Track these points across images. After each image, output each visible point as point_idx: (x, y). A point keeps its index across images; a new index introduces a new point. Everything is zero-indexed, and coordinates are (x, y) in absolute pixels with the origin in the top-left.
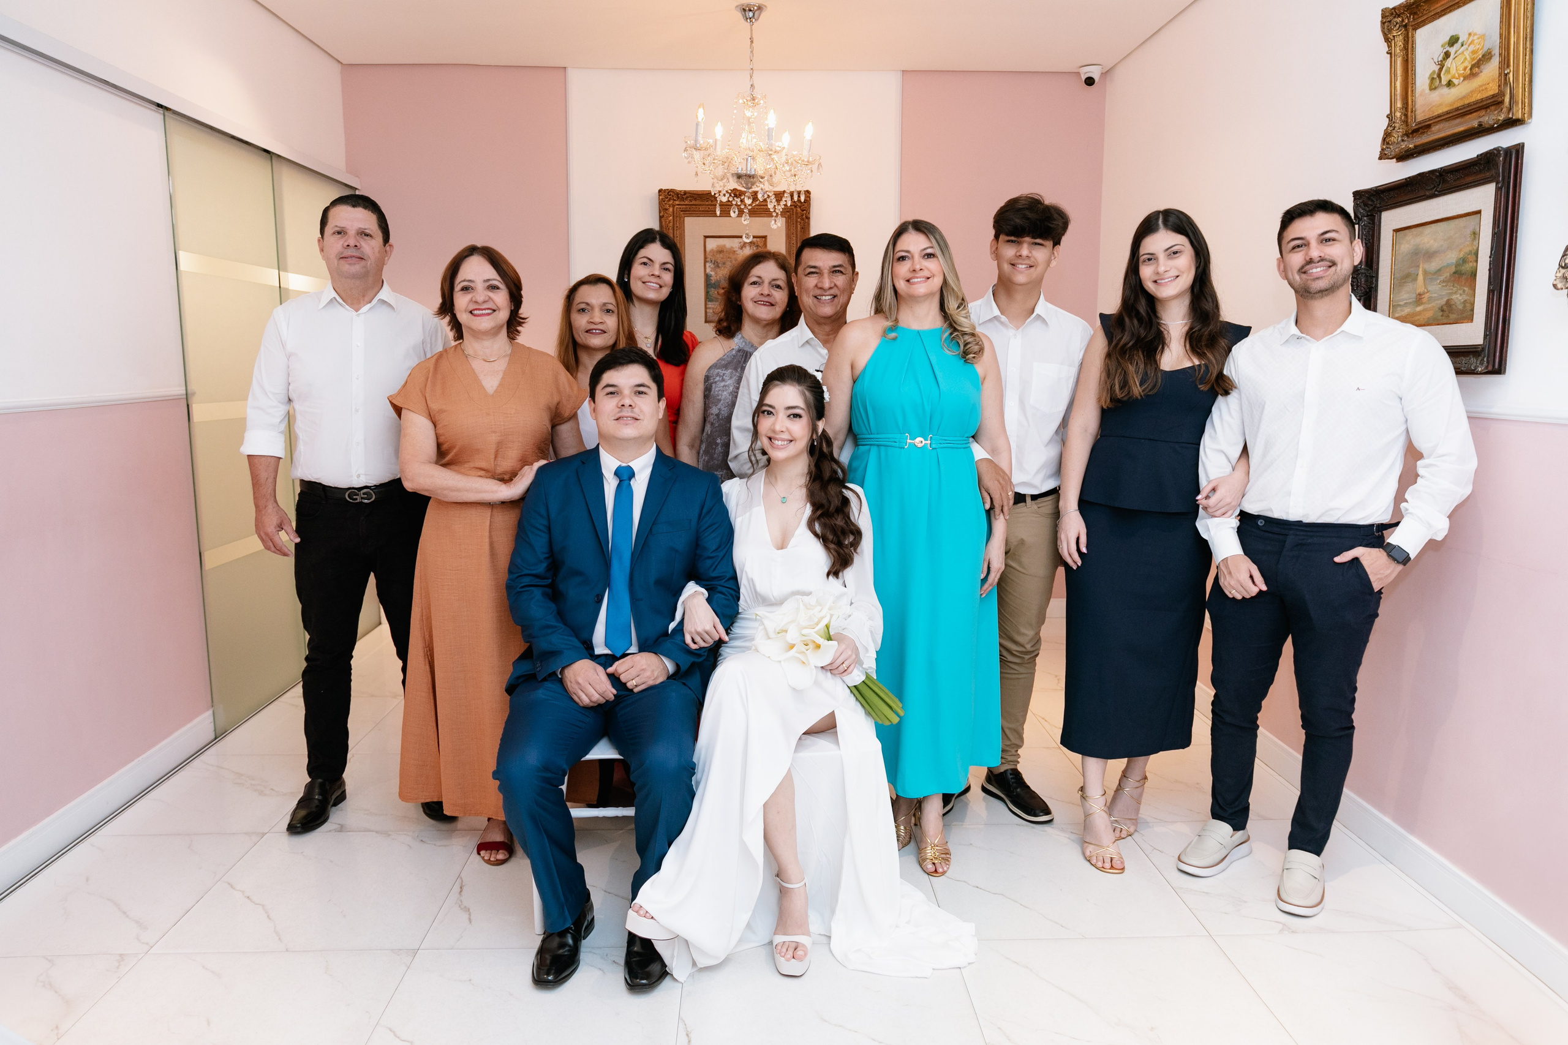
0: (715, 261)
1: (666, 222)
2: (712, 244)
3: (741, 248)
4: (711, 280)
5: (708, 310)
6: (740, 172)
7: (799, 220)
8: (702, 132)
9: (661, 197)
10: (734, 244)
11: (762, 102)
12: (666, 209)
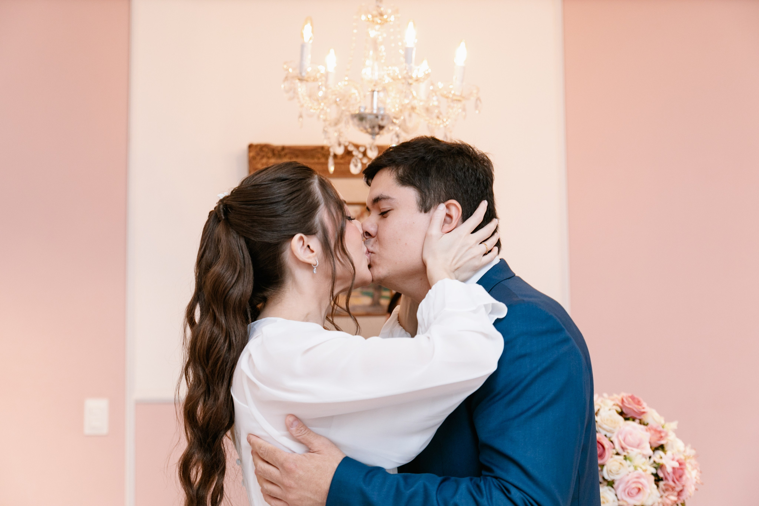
6: (361, 112)
9: (251, 154)
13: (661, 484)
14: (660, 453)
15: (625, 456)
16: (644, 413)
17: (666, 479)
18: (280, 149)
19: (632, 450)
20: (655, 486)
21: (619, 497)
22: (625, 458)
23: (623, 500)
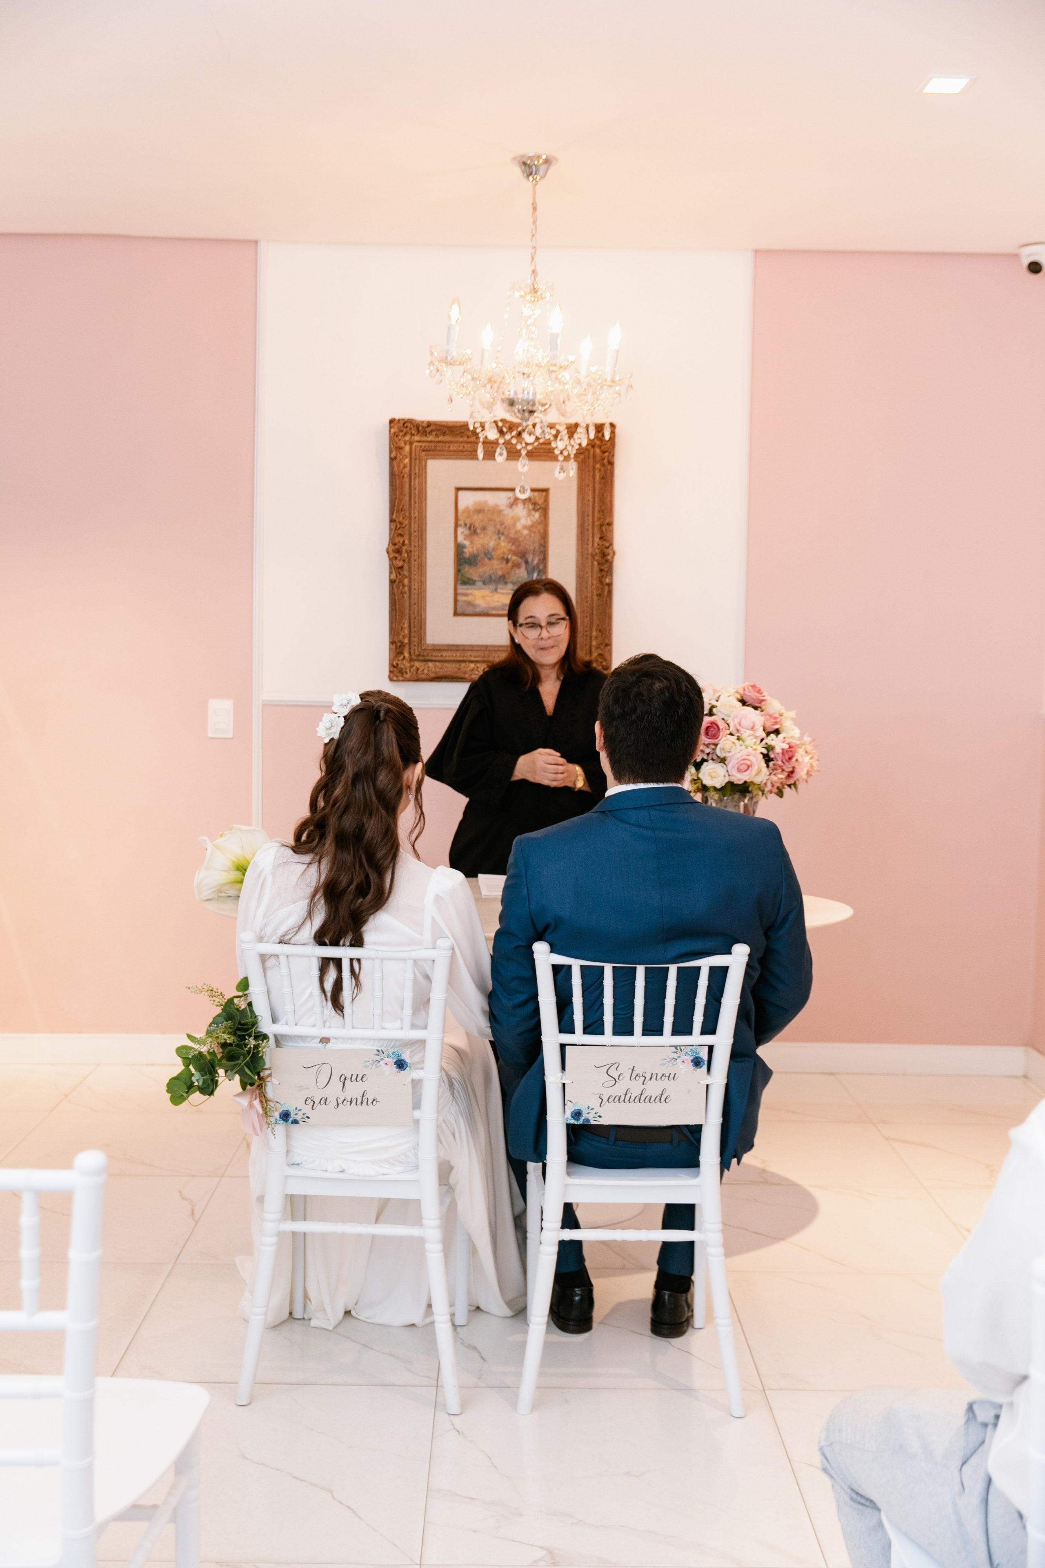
0: (471, 525)
1: (399, 466)
2: (467, 500)
3: (511, 506)
4: (463, 552)
5: (460, 598)
6: (511, 396)
7: (598, 466)
8: (456, 339)
9: (392, 430)
10: (500, 500)
11: (548, 295)
12: (401, 448)
13: (771, 764)
14: (773, 736)
15: (738, 736)
16: (763, 700)
17: (776, 758)
18: (425, 425)
19: (745, 732)
20: (765, 765)
21: (730, 774)
22: (738, 739)
23: (733, 775)
